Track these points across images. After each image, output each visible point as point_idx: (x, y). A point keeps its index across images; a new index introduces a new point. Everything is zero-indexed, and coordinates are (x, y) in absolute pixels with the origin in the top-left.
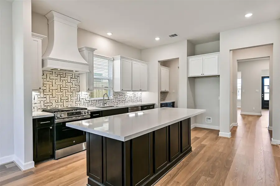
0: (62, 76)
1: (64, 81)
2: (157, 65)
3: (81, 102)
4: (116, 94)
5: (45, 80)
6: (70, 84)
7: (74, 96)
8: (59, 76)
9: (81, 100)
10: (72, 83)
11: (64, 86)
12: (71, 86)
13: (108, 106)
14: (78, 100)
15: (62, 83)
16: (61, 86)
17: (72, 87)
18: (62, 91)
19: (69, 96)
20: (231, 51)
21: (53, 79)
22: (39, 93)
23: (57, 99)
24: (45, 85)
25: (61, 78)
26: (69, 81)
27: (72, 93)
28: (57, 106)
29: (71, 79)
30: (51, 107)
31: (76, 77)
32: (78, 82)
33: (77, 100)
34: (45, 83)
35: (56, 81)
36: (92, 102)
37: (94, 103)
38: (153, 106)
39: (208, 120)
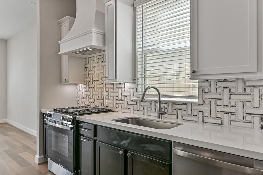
0: (102, 60)
3: (123, 102)
5: (90, 69)
7: (115, 90)
9: (123, 98)
14: (120, 98)
15: (103, 71)
16: (102, 75)
18: (102, 82)
21: (95, 66)
24: (89, 76)
27: (112, 86)
30: (93, 104)
33: (117, 98)
34: (90, 73)
35: (98, 68)
36: (141, 106)
37: (145, 108)
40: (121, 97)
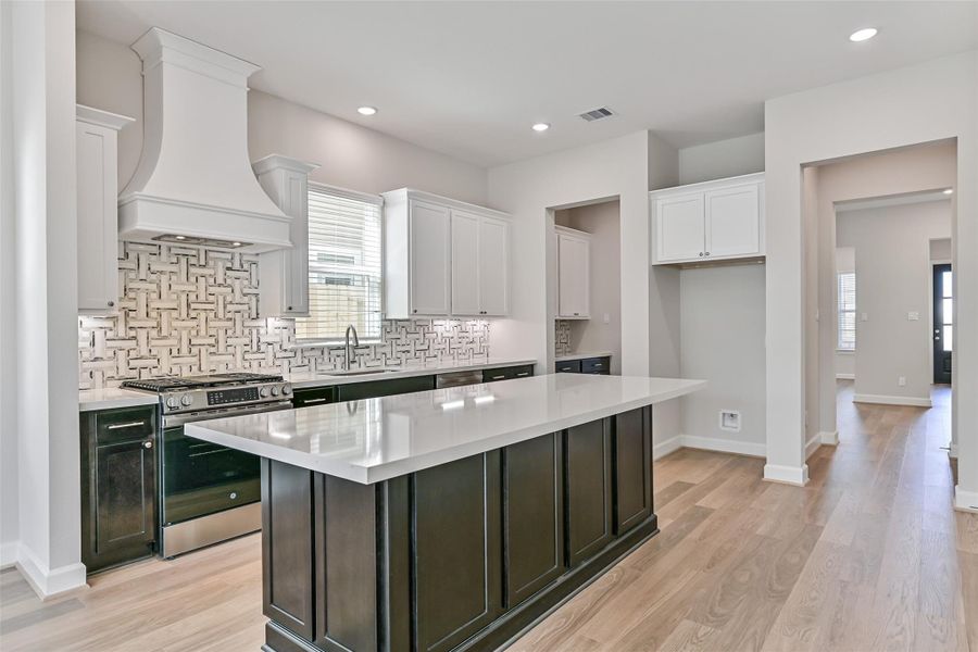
0: (193, 261)
1: (202, 280)
2: (541, 223)
3: (263, 356)
4: (393, 326)
5: (132, 275)
6: (222, 289)
7: (238, 333)
8: (183, 260)
9: (263, 348)
10: (229, 286)
11: (202, 298)
12: (229, 299)
13: (363, 369)
14: (255, 349)
15: (193, 288)
16: (192, 297)
17: (231, 303)
18: (193, 314)
19: (222, 333)
20: (806, 170)
21: (161, 272)
22: (109, 324)
23: (175, 342)
24: (132, 295)
25: (192, 270)
26: (220, 281)
27: (230, 324)
28: (176, 370)
29: (229, 273)
30: (154, 371)
31: (246, 266)
32: (254, 283)
33: (248, 348)
34: (131, 285)
35: (174, 278)
36: (303, 357)
37: (313, 361)
38: (527, 370)
39: (728, 422)
40: (258, 346)
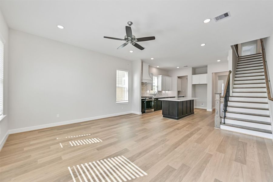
2: (176, 78)
4: (158, 91)
17: (145, 89)
19: (144, 92)
20: (213, 73)
32: (147, 87)
33: (146, 94)
38: (174, 97)
39: (202, 105)
